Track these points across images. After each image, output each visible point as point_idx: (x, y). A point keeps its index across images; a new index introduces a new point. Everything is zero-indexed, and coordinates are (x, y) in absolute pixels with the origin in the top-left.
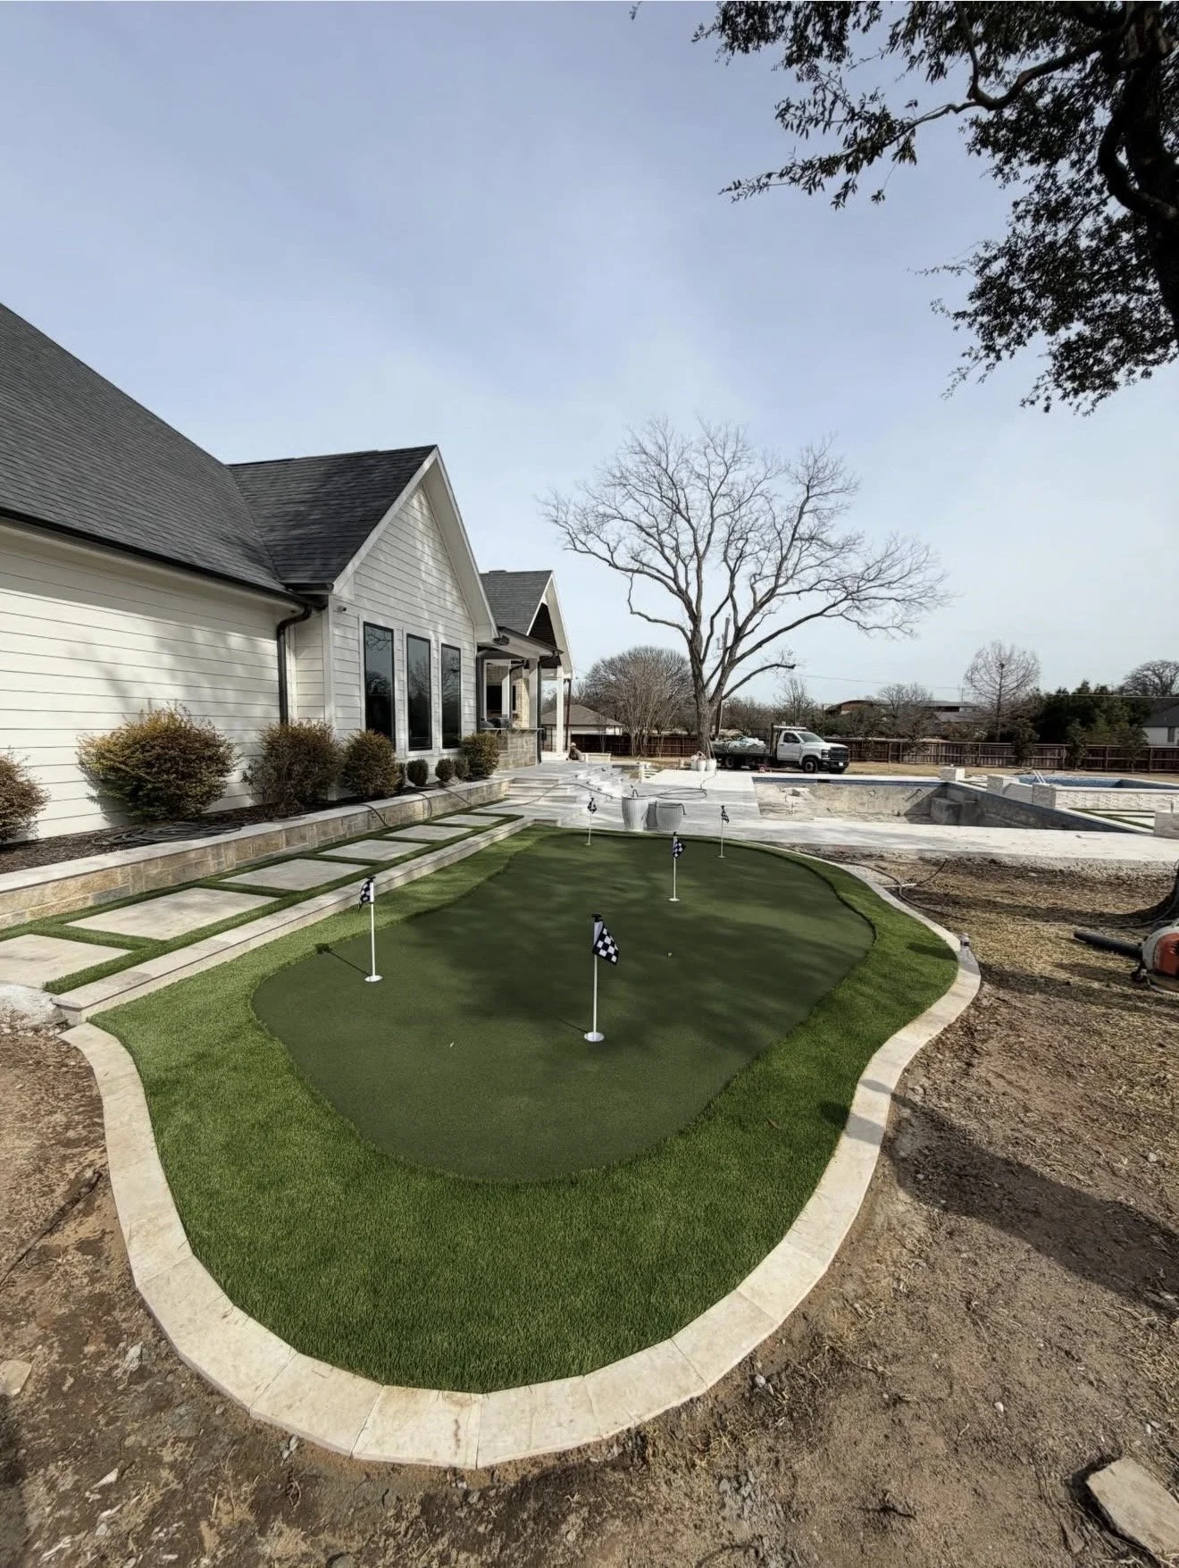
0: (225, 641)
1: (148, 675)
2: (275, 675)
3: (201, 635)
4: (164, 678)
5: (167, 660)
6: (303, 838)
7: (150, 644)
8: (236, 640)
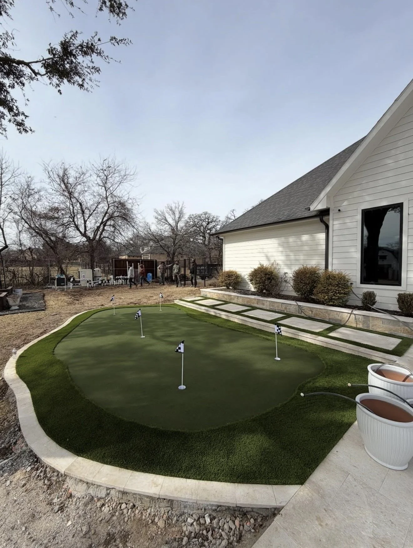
0: (300, 239)
1: (275, 254)
2: (324, 247)
3: (291, 239)
4: (279, 254)
5: (281, 249)
6: (263, 304)
7: (276, 245)
8: (305, 238)
